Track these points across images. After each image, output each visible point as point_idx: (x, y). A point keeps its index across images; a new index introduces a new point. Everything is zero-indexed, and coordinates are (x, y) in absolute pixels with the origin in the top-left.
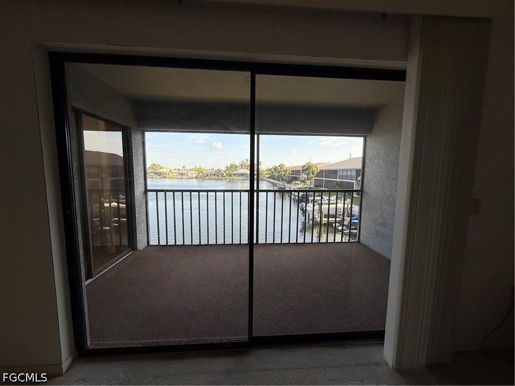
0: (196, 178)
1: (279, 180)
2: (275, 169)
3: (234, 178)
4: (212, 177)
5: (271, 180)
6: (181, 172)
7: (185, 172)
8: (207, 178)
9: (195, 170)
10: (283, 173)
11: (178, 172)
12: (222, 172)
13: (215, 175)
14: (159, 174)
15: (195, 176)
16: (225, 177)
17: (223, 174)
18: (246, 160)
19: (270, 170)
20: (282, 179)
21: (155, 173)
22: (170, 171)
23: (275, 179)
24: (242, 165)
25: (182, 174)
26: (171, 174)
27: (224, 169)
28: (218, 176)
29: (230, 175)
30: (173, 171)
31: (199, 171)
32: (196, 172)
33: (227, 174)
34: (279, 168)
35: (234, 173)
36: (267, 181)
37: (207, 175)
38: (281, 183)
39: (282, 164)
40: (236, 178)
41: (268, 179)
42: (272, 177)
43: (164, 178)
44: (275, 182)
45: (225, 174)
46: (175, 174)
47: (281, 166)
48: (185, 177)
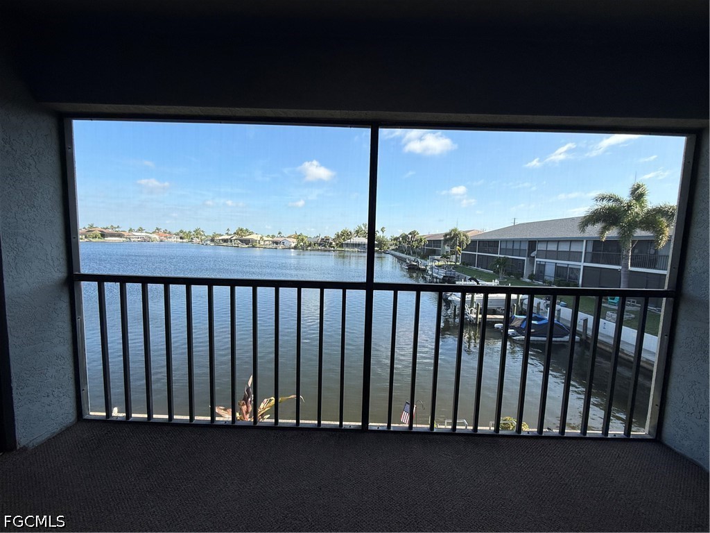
0: (295, 248)
1: (409, 254)
2: (405, 237)
3: (347, 249)
4: (317, 247)
5: (398, 254)
6: (275, 239)
7: (281, 239)
8: (309, 248)
9: (294, 238)
10: (415, 244)
11: (271, 239)
12: (331, 241)
13: (320, 245)
14: (247, 242)
15: (293, 245)
16: (334, 247)
17: (331, 243)
18: (363, 224)
19: (396, 239)
20: (414, 253)
21: (242, 241)
22: (261, 238)
23: (403, 253)
24: (357, 232)
25: (277, 243)
26: (262, 243)
27: (333, 236)
28: (325, 246)
29: (341, 245)
30: (265, 239)
31: (299, 238)
32: (295, 240)
33: (337, 244)
34: (410, 236)
35: (346, 242)
36: (392, 255)
37: (310, 245)
38: (413, 258)
39: (415, 231)
40: (349, 250)
41: (393, 252)
42: (400, 249)
43: (253, 247)
44: (404, 256)
45: (334, 243)
46: (267, 242)
47: (413, 233)
48: (281, 246)
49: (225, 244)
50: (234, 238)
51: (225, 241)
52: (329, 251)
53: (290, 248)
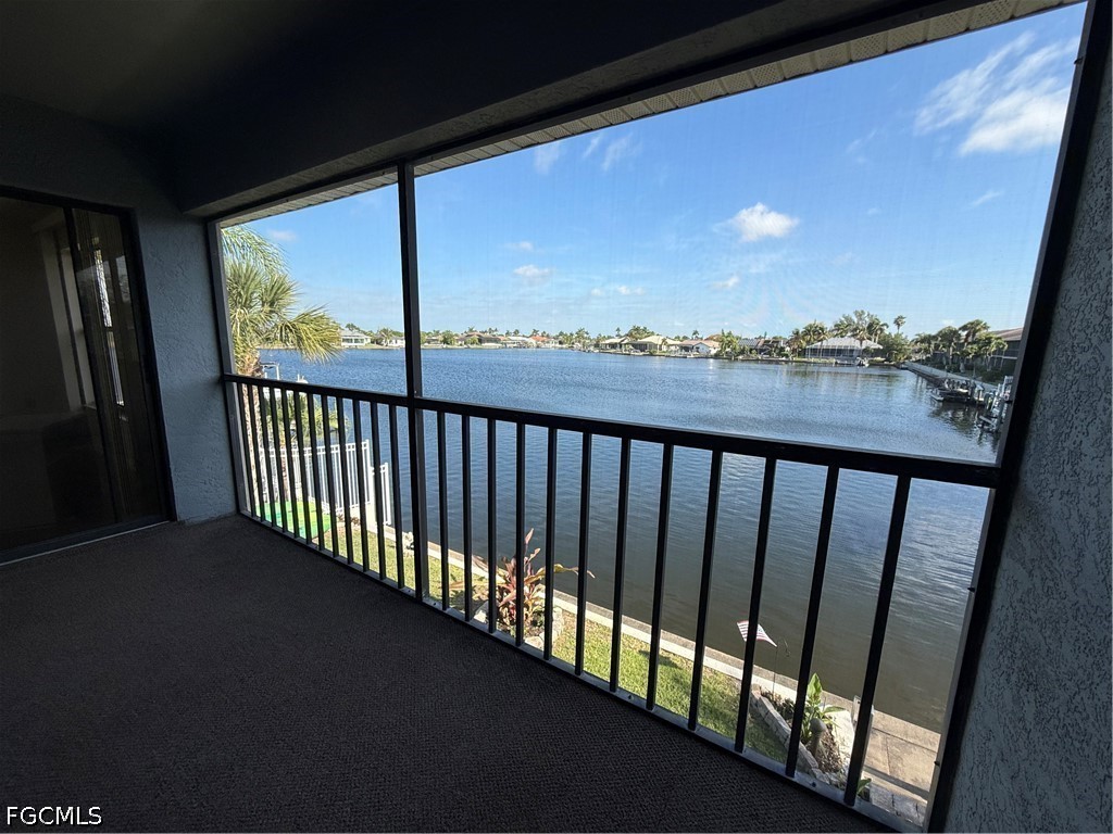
0: (716, 357)
1: (956, 371)
2: (949, 336)
3: (812, 360)
4: (754, 355)
5: (928, 369)
6: (685, 342)
7: (693, 343)
8: (741, 357)
9: (716, 340)
10: (972, 349)
11: (678, 342)
12: (782, 344)
13: (760, 351)
14: (642, 347)
15: (713, 352)
16: (787, 356)
17: (782, 349)
18: (856, 312)
19: (927, 339)
20: (969, 368)
21: (635, 346)
22: (664, 340)
23: (941, 367)
24: (838, 327)
25: (686, 349)
26: (664, 348)
27: (788, 335)
28: (770, 353)
29: (803, 353)
30: (670, 342)
31: (726, 340)
32: (717, 344)
33: (794, 351)
34: (964, 334)
35: (813, 346)
36: (914, 371)
37: (742, 352)
38: (962, 379)
39: (978, 323)
40: (816, 360)
41: (918, 366)
42: (936, 360)
43: (651, 355)
44: (941, 374)
45: (788, 349)
46: (673, 348)
47: (972, 328)
48: (692, 354)
49: (613, 351)
50: (626, 341)
51: (613, 346)
52: (777, 362)
53: (707, 358)
